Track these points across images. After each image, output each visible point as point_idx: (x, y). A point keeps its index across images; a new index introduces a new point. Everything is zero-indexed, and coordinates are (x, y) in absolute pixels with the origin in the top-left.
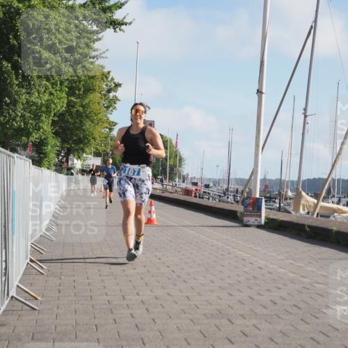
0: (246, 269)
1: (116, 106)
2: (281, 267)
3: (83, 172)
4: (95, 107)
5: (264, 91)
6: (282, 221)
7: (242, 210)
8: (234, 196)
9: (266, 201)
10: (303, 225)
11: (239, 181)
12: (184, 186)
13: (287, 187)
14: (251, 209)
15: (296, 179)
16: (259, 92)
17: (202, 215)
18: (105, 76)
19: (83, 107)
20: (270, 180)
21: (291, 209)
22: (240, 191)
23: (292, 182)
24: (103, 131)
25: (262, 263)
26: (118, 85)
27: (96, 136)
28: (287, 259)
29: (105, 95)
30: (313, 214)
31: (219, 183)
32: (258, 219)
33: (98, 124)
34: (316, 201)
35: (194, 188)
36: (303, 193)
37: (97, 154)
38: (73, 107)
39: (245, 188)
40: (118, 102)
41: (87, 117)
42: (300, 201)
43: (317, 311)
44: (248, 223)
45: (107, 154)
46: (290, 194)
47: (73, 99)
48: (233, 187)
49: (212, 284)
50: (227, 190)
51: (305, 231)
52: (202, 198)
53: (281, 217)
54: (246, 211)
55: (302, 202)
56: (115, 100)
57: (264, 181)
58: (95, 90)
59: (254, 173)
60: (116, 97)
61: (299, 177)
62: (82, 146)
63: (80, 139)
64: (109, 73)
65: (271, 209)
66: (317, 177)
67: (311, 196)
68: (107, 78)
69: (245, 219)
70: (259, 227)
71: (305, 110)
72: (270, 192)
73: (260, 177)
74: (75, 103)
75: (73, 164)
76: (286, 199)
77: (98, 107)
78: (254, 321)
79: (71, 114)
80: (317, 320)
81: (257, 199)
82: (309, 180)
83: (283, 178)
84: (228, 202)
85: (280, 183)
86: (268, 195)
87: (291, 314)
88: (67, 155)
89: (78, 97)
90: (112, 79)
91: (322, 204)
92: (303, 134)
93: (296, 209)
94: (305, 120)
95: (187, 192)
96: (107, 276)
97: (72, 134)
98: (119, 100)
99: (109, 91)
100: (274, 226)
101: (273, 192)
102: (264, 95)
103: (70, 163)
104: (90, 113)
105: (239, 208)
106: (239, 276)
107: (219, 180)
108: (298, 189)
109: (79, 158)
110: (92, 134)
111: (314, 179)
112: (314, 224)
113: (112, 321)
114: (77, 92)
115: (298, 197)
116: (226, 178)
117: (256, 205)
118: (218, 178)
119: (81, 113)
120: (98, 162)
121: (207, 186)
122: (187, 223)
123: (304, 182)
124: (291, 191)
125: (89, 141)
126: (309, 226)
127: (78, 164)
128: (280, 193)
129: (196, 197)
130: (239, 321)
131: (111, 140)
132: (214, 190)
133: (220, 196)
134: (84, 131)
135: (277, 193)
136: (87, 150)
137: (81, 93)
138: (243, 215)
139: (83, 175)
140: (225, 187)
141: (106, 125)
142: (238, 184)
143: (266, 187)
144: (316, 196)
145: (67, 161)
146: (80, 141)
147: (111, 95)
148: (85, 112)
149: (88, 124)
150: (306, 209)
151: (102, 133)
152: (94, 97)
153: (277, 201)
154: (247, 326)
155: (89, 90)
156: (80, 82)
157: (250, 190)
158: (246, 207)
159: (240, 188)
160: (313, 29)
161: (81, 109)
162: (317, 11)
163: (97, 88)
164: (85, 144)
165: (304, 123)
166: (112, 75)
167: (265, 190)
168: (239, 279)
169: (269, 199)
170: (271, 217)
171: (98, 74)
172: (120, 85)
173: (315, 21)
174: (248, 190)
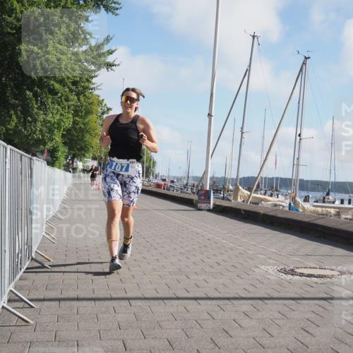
0: (198, 240)
2: (223, 239)
3: (84, 171)
4: (92, 125)
5: (213, 115)
7: (197, 199)
8: (191, 189)
9: (214, 193)
10: (240, 210)
11: (195, 178)
12: (156, 181)
13: (229, 183)
14: (203, 198)
16: (210, 115)
17: (169, 202)
18: (100, 103)
19: (84, 124)
20: (217, 178)
21: (231, 198)
22: (196, 185)
23: (233, 179)
25: (210, 236)
26: (109, 109)
27: (93, 145)
28: (228, 233)
29: (100, 116)
30: (247, 202)
31: (181, 180)
32: (208, 205)
34: (249, 193)
35: (163, 183)
36: (240, 187)
37: (94, 158)
38: (77, 124)
39: (199, 184)
41: (87, 132)
42: (237, 193)
43: (248, 269)
44: (203, 208)
45: (102, 158)
46: (231, 187)
47: (77, 119)
48: (191, 182)
49: (175, 251)
50: (187, 184)
51: (241, 214)
52: (169, 190)
53: (225, 203)
54: (200, 199)
55: (240, 193)
57: (212, 178)
58: (93, 112)
59: (206, 173)
61: (237, 176)
62: (83, 152)
63: (82, 147)
64: (103, 100)
65: (217, 198)
66: (250, 176)
67: (246, 189)
68: (101, 104)
69: (199, 205)
70: (209, 210)
71: (242, 128)
72: (217, 186)
73: (209, 175)
74: (79, 122)
75: (77, 165)
76: (228, 191)
77: (95, 125)
78: (204, 277)
79: (75, 129)
80: (249, 276)
81: (208, 191)
82: (244, 178)
83: (227, 176)
84: (187, 193)
85: (224, 179)
87: (230, 271)
88: (72, 159)
89: (81, 117)
90: (105, 105)
91: (254, 195)
92: (241, 146)
93: (236, 198)
94: (242, 136)
95: (158, 186)
97: (76, 143)
99: (103, 113)
100: (219, 210)
102: (213, 118)
103: (75, 164)
104: (89, 129)
105: (195, 197)
106: (194, 245)
107: (181, 177)
108: (236, 184)
109: (81, 161)
110: (91, 144)
111: (248, 177)
112: (248, 209)
114: (80, 114)
115: (237, 190)
116: (186, 176)
117: (206, 196)
119: (82, 129)
120: (95, 164)
121: (172, 182)
122: (158, 207)
123: (241, 179)
125: (89, 149)
126: (244, 210)
127: (80, 165)
128: (224, 188)
129: (164, 189)
132: (177, 185)
133: (181, 189)
134: (85, 141)
135: (222, 187)
136: (87, 155)
137: (83, 114)
138: (198, 202)
139: (84, 173)
140: (185, 182)
142: (194, 180)
143: (214, 182)
144: (250, 189)
145: (73, 163)
146: (82, 149)
148: (86, 128)
149: (87, 137)
150: (242, 198)
152: (93, 117)
153: (222, 192)
154: (199, 281)
155: (88, 112)
156: (82, 106)
157: (203, 185)
158: (199, 196)
159: (196, 184)
160: (248, 71)
161: (82, 126)
162: (251, 59)
163: (94, 111)
164: (85, 151)
165: (242, 137)
166: (105, 102)
167: (213, 185)
168: (194, 247)
169: (216, 191)
170: (217, 203)
171: (95, 101)
172: (111, 109)
173: (250, 66)
174: (201, 185)
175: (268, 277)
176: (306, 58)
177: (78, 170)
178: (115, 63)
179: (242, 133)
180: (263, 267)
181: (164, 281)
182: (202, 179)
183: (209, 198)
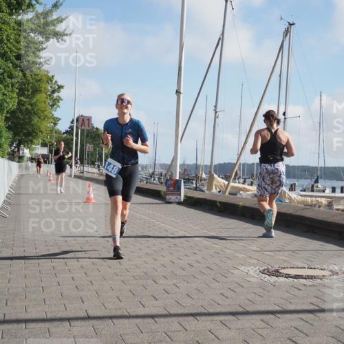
1: (59, 104)
3: (32, 159)
5: (182, 91)
6: (198, 198)
7: (165, 190)
8: (159, 178)
9: (184, 182)
10: (215, 202)
11: (163, 166)
13: (202, 171)
14: (172, 189)
15: (209, 164)
16: (178, 92)
18: (50, 79)
19: (31, 105)
20: (188, 165)
21: (205, 188)
23: (206, 166)
24: (49, 125)
26: (60, 87)
27: (43, 129)
28: (202, 229)
29: (50, 96)
30: (225, 192)
31: (146, 168)
32: (178, 197)
33: (44, 119)
34: (226, 183)
36: (215, 175)
37: (44, 145)
38: (23, 105)
39: (167, 172)
40: (60, 101)
41: (35, 114)
42: (212, 182)
43: (226, 271)
44: (170, 201)
45: (53, 144)
46: (204, 176)
47: (23, 98)
48: (158, 171)
49: (140, 251)
50: (153, 173)
51: (217, 206)
53: (197, 195)
54: (168, 190)
55: (214, 183)
56: (59, 99)
57: (182, 165)
58: (40, 91)
59: (174, 159)
60: (59, 97)
61: (212, 163)
62: (31, 138)
63: (29, 132)
64: (53, 76)
65: (188, 189)
67: (222, 178)
68: (51, 81)
69: (168, 197)
70: (179, 203)
71: (215, 107)
72: (188, 175)
73: (179, 162)
74: (25, 102)
75: (23, 153)
76: (201, 180)
77: (43, 105)
78: (175, 281)
79: (21, 111)
80: (226, 279)
81: (178, 180)
82: (220, 164)
83: (199, 163)
84: (154, 184)
85: (197, 167)
86: (187, 177)
87: (205, 274)
88: (18, 146)
89: (27, 97)
90: (56, 82)
91: (232, 184)
92: (214, 127)
93: (210, 188)
94: (215, 115)
96: (52, 246)
97: (22, 128)
98: (62, 100)
99: (53, 92)
100: (191, 203)
101: (190, 175)
102: (181, 95)
103: (21, 152)
104: (38, 110)
105: (163, 188)
106: (162, 244)
107: (147, 165)
108: (210, 172)
109: (28, 147)
110: (40, 128)
111: (225, 163)
112: (225, 200)
113: (55, 284)
114: (26, 92)
115: (211, 178)
116: (152, 163)
117: (176, 186)
118: (145, 164)
119: (30, 111)
120: (45, 151)
123: (215, 166)
124: (205, 174)
125: (37, 134)
126: (220, 202)
127: (26, 153)
128: (197, 176)
130: (161, 282)
131: (56, 132)
132: (142, 174)
133: (147, 179)
134: (32, 125)
135: (194, 175)
136: (35, 141)
137: (30, 93)
138: (166, 194)
139: (32, 162)
140: (151, 171)
141: (51, 120)
142: (162, 169)
143: (185, 170)
144: (227, 178)
145: (19, 151)
146: (29, 134)
147: (55, 95)
148: (33, 109)
149: (35, 120)
150: (218, 188)
151: (48, 127)
152: (41, 97)
153: (194, 182)
154: (169, 285)
155: (36, 91)
156: (28, 84)
157: (172, 173)
159: (164, 172)
160: (221, 40)
161: (29, 107)
162: (224, 26)
163: (43, 89)
164: (34, 137)
165: (216, 117)
166: (55, 78)
167: (184, 173)
168: (163, 246)
169: (187, 181)
170: (189, 195)
171: (44, 78)
172: (62, 87)
173: (223, 34)
174: (170, 173)
175: (249, 279)
176: (290, 24)
177: (25, 159)
180: (243, 268)
181: (129, 287)
182: (170, 167)
183: (179, 189)
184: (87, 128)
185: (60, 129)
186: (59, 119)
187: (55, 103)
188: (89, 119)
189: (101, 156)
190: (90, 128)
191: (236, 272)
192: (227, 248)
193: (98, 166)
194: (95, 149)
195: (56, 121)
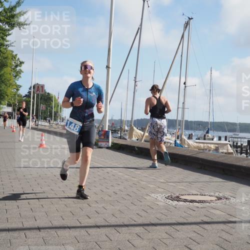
0: (99, 173)
1: (21, 75)
2: (120, 172)
5: (110, 67)
6: (122, 145)
7: (98, 139)
9: (112, 133)
10: (134, 147)
13: (125, 124)
14: (103, 137)
15: (130, 119)
16: (108, 67)
20: (115, 120)
21: (127, 137)
23: (128, 121)
24: (13, 90)
26: (22, 63)
27: (8, 94)
29: (14, 69)
30: (141, 140)
32: (107, 143)
33: (9, 86)
34: (142, 133)
36: (134, 128)
37: (9, 105)
40: (22, 73)
41: (3, 82)
42: (132, 133)
43: (141, 197)
44: (103, 146)
45: (16, 105)
46: (126, 128)
51: (135, 150)
53: (121, 142)
54: (100, 138)
55: (134, 133)
56: (20, 72)
57: (110, 120)
58: (7, 66)
59: (105, 116)
60: (21, 70)
61: (132, 118)
64: (16, 55)
65: (115, 137)
67: (140, 130)
68: (15, 58)
69: (100, 144)
70: (108, 148)
71: (135, 78)
72: (115, 127)
73: (108, 119)
76: (124, 131)
77: (10, 76)
78: (103, 205)
80: (141, 203)
81: (107, 131)
82: (138, 120)
83: (123, 119)
85: (121, 121)
86: (114, 129)
87: (125, 199)
90: (18, 59)
92: (134, 93)
93: (131, 137)
94: (135, 84)
96: (14, 179)
98: (23, 72)
99: (16, 66)
100: (117, 148)
102: (110, 69)
104: (5, 79)
106: (95, 177)
108: (131, 126)
110: (6, 93)
112: (141, 146)
115: (132, 130)
117: (106, 135)
120: (10, 110)
123: (135, 121)
124: (127, 127)
125: (4, 97)
126: (137, 147)
128: (121, 128)
131: (18, 96)
135: (119, 128)
136: (3, 102)
138: (98, 141)
139: (1, 117)
141: (15, 87)
143: (113, 124)
144: (143, 130)
147: (18, 68)
149: (3, 87)
150: (136, 137)
151: (12, 92)
152: (7, 70)
153: (119, 132)
154: (99, 208)
155: (4, 65)
158: (100, 136)
160: (140, 29)
162: (142, 19)
163: (9, 64)
164: (1, 99)
165: (135, 86)
166: (18, 56)
167: (112, 126)
168: (95, 179)
169: (114, 132)
170: (115, 142)
171: (10, 56)
172: (23, 63)
173: (141, 25)
174: (101, 126)
175: (157, 203)
176: (190, 19)
178: (26, 23)
179: (136, 82)
180: (153, 195)
181: (70, 209)
182: (102, 121)
183: (108, 138)
184: (41, 93)
185: (21, 94)
186: (21, 86)
187: (18, 74)
188: (43, 87)
189: (51, 114)
190: (43, 93)
191: (148, 198)
192: (142, 181)
193: (49, 121)
194: (47, 108)
195: (18, 87)
